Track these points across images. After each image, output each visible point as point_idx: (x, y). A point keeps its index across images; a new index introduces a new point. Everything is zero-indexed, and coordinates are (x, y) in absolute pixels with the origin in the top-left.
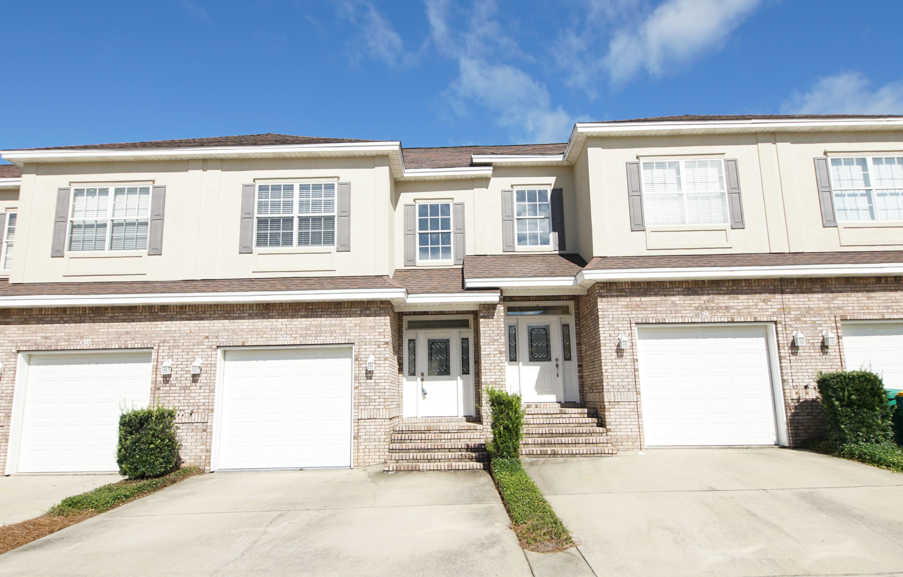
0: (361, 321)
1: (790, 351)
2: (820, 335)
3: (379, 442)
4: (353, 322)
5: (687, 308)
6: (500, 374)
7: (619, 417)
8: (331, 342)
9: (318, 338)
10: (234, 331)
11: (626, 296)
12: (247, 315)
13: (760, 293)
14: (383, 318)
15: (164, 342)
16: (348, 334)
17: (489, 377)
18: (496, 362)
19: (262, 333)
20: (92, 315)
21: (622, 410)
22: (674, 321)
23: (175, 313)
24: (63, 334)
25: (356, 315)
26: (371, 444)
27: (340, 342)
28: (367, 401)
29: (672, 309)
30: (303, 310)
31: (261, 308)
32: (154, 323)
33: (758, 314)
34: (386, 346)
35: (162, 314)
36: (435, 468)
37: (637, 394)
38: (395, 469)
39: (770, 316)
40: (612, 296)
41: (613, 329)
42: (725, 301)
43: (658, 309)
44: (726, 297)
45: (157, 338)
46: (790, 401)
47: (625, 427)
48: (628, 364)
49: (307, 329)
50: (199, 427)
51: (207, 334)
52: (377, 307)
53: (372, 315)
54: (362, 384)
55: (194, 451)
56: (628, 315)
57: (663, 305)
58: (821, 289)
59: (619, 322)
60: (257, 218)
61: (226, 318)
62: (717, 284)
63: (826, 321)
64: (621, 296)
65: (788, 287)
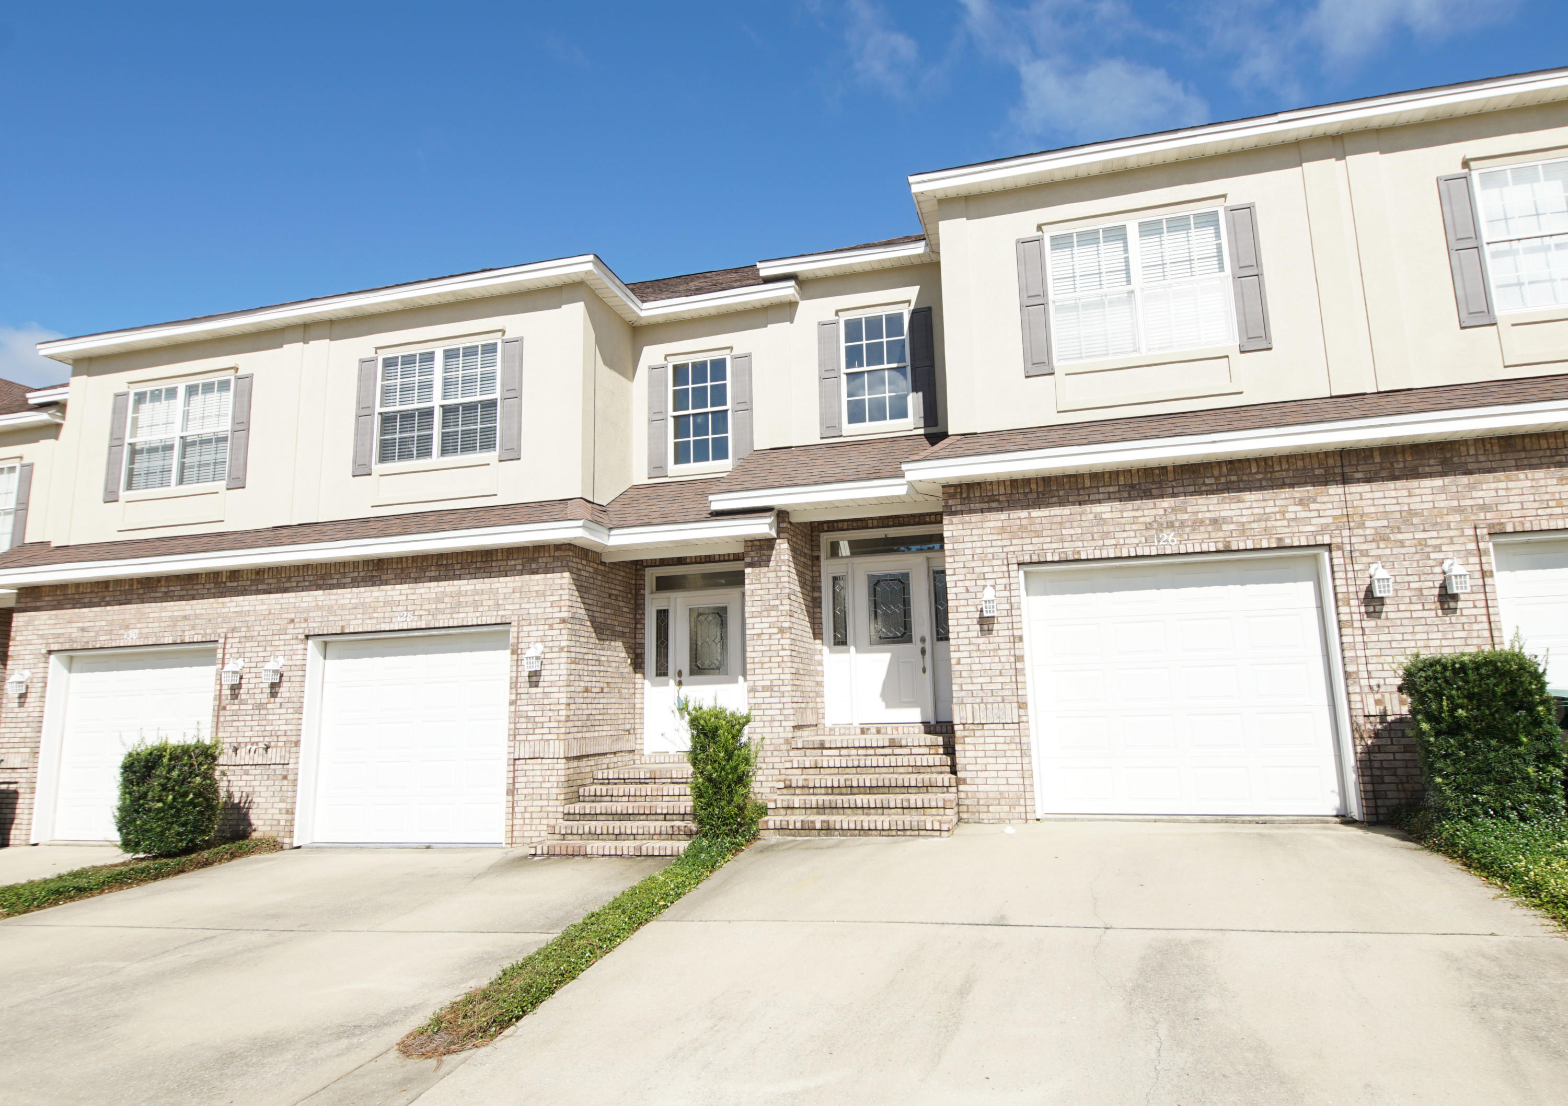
0: (522, 582)
1: (1363, 609)
2: (1438, 570)
3: (548, 800)
4: (510, 585)
5: (1127, 527)
6: (780, 671)
7: (982, 754)
8: (475, 623)
9: (455, 616)
10: (330, 608)
11: (1001, 509)
12: (349, 580)
13: (1292, 486)
14: (559, 575)
15: (234, 630)
16: (502, 607)
17: (760, 677)
18: (772, 648)
19: (370, 610)
20: (141, 591)
21: (988, 740)
22: (1098, 556)
23: (249, 583)
24: (104, 623)
25: (515, 572)
26: (535, 803)
27: (489, 622)
28: (530, 726)
29: (1095, 530)
30: (433, 568)
31: (371, 568)
32: (221, 600)
33: (1287, 530)
34: (562, 626)
35: (232, 584)
37: (1019, 708)
38: (550, 852)
39: (1315, 534)
40: (971, 511)
41: (974, 576)
42: (1211, 508)
43: (1064, 532)
44: (1214, 499)
45: (225, 625)
46: (1361, 720)
47: (994, 774)
48: (1002, 646)
49: (439, 600)
50: (277, 772)
51: (292, 616)
52: (550, 556)
53: (540, 571)
54: (523, 696)
55: (270, 811)
56: (1003, 547)
57: (1075, 524)
58: (1439, 468)
59: (986, 563)
60: (381, 414)
61: (319, 588)
62: (1194, 472)
63: (1451, 538)
64: (990, 510)
65: (1359, 468)
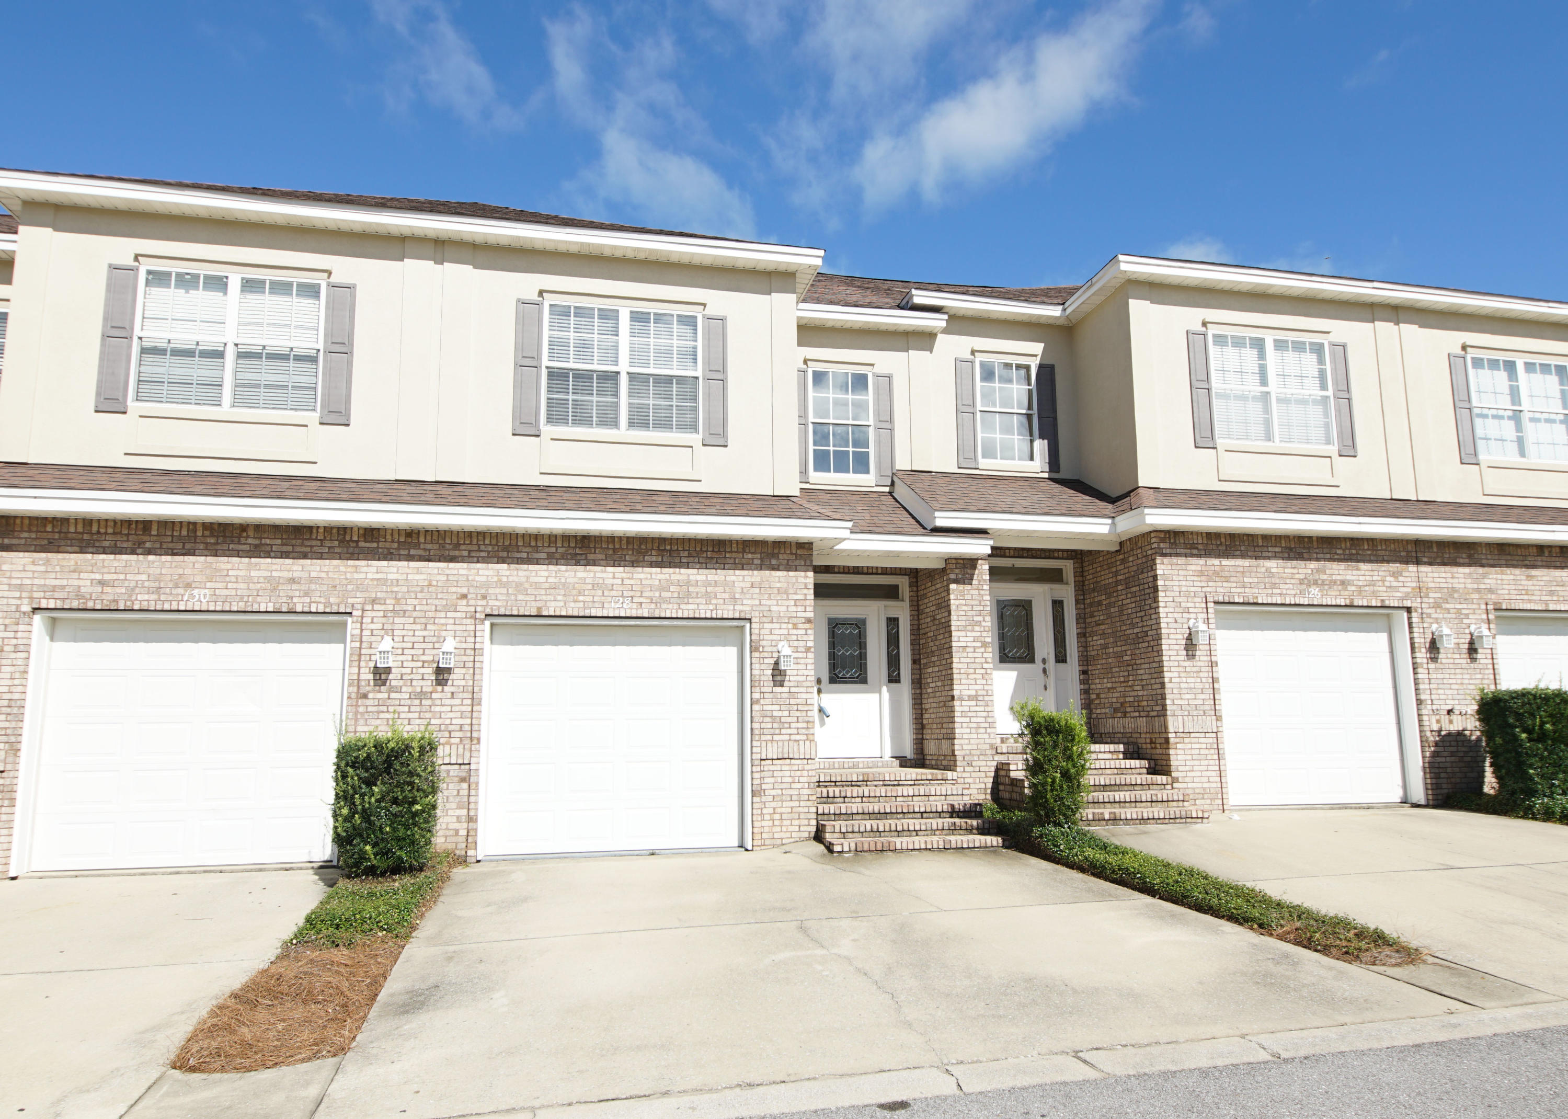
0: (762, 577)
1: (1428, 655)
2: (1467, 631)
3: (800, 801)
4: (747, 579)
5: (1288, 581)
6: (984, 682)
7: (1189, 757)
8: (708, 616)
9: (683, 606)
10: (519, 585)
11: (1199, 556)
12: (545, 556)
13: (1388, 562)
14: (803, 574)
15: (374, 601)
16: (739, 602)
17: (966, 687)
18: (977, 660)
19: (574, 592)
20: (212, 540)
21: (1194, 746)
22: (1270, 602)
23: (396, 545)
24: (144, 577)
25: (753, 567)
26: (785, 804)
27: (725, 616)
28: (775, 725)
29: (1267, 580)
30: (654, 553)
31: (573, 545)
32: (351, 562)
33: (1385, 594)
34: (807, 626)
35: (368, 545)
36: (923, 846)
37: (1217, 720)
38: (853, 848)
39: (1402, 598)
40: (1178, 555)
41: (1181, 610)
42: (1341, 572)
43: (1246, 580)
44: (1342, 565)
45: (358, 595)
46: (1428, 734)
47: (1199, 774)
48: (1203, 669)
49: (663, 588)
51: (465, 591)
52: (791, 553)
53: (781, 567)
54: (766, 695)
56: (1202, 587)
57: (1253, 574)
58: (1467, 561)
59: (1190, 600)
60: (547, 367)
61: (502, 561)
62: (1330, 543)
63: (1474, 609)
64: (1192, 555)
65: (1426, 554)
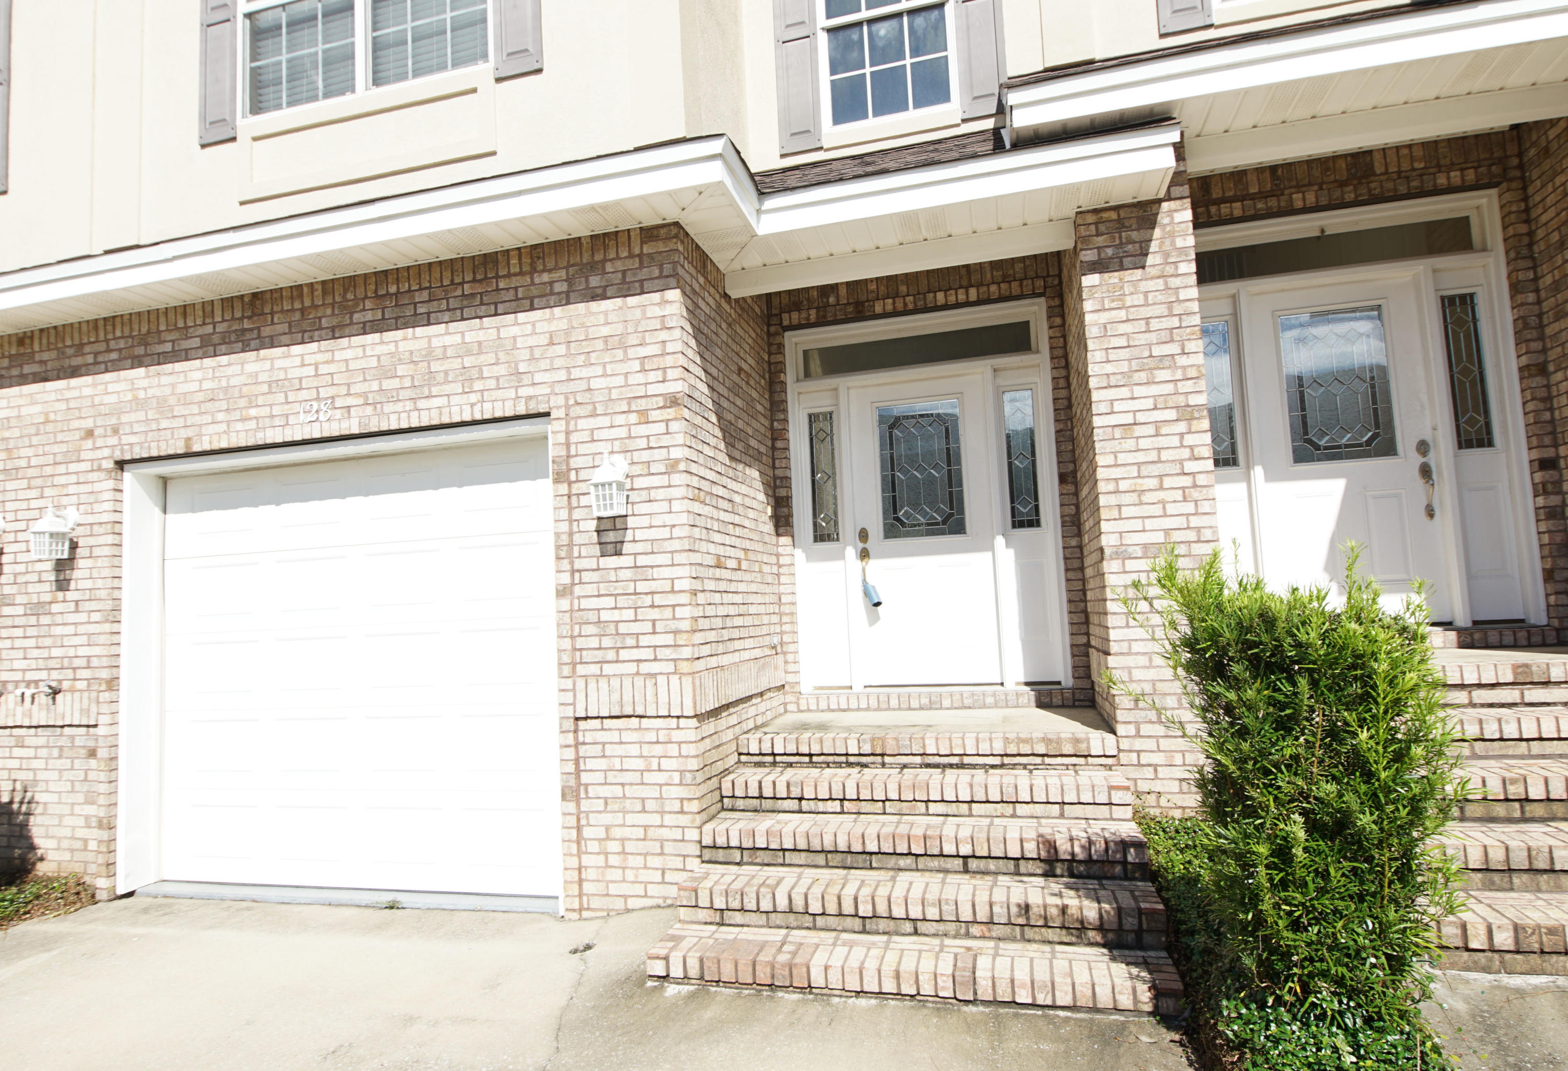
0: (570, 320)
3: (662, 813)
4: (542, 327)
6: (1190, 508)
9: (422, 404)
10: (161, 403)
12: (196, 342)
14: (656, 297)
16: (526, 379)
17: (1137, 525)
18: (1165, 455)
19: (243, 403)
25: (553, 299)
26: (631, 819)
27: (498, 414)
28: (607, 642)
30: (368, 304)
31: (238, 314)
34: (670, 413)
38: (694, 972)
49: (385, 372)
50: (78, 742)
51: (89, 423)
52: (631, 256)
53: (611, 290)
54: (586, 577)
55: (68, 821)
60: (247, 15)
61: (137, 362)
